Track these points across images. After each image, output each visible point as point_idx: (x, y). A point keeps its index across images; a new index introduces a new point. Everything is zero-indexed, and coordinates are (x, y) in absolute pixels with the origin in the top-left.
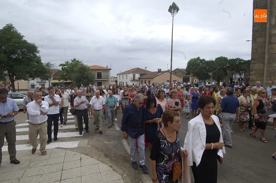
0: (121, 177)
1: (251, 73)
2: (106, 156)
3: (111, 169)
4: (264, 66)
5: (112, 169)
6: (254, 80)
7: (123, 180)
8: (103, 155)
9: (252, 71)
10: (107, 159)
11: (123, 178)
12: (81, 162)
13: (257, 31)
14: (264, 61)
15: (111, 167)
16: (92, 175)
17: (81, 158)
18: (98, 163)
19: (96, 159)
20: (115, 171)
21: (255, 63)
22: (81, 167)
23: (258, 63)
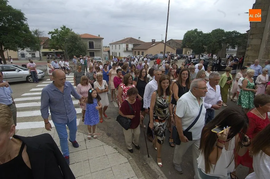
0: (127, 161)
1: (247, 49)
2: (109, 135)
3: (116, 151)
4: (261, 42)
5: (118, 152)
6: (249, 56)
7: (130, 163)
8: (105, 134)
9: (248, 46)
10: (110, 138)
11: (129, 161)
12: (86, 143)
13: (260, 4)
14: (262, 37)
15: (116, 149)
16: (99, 158)
17: (85, 140)
18: (103, 145)
19: (100, 140)
20: (120, 153)
21: (252, 39)
22: (87, 149)
23: (256, 39)
